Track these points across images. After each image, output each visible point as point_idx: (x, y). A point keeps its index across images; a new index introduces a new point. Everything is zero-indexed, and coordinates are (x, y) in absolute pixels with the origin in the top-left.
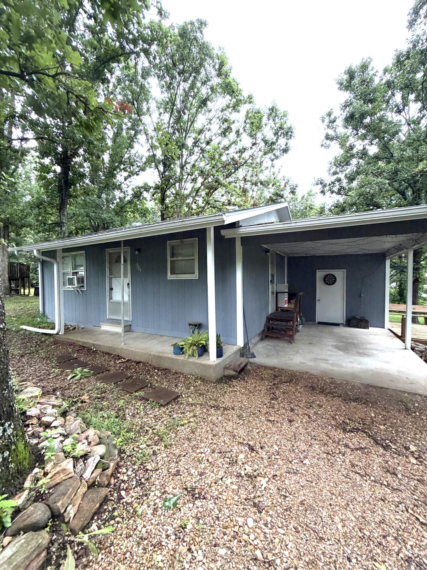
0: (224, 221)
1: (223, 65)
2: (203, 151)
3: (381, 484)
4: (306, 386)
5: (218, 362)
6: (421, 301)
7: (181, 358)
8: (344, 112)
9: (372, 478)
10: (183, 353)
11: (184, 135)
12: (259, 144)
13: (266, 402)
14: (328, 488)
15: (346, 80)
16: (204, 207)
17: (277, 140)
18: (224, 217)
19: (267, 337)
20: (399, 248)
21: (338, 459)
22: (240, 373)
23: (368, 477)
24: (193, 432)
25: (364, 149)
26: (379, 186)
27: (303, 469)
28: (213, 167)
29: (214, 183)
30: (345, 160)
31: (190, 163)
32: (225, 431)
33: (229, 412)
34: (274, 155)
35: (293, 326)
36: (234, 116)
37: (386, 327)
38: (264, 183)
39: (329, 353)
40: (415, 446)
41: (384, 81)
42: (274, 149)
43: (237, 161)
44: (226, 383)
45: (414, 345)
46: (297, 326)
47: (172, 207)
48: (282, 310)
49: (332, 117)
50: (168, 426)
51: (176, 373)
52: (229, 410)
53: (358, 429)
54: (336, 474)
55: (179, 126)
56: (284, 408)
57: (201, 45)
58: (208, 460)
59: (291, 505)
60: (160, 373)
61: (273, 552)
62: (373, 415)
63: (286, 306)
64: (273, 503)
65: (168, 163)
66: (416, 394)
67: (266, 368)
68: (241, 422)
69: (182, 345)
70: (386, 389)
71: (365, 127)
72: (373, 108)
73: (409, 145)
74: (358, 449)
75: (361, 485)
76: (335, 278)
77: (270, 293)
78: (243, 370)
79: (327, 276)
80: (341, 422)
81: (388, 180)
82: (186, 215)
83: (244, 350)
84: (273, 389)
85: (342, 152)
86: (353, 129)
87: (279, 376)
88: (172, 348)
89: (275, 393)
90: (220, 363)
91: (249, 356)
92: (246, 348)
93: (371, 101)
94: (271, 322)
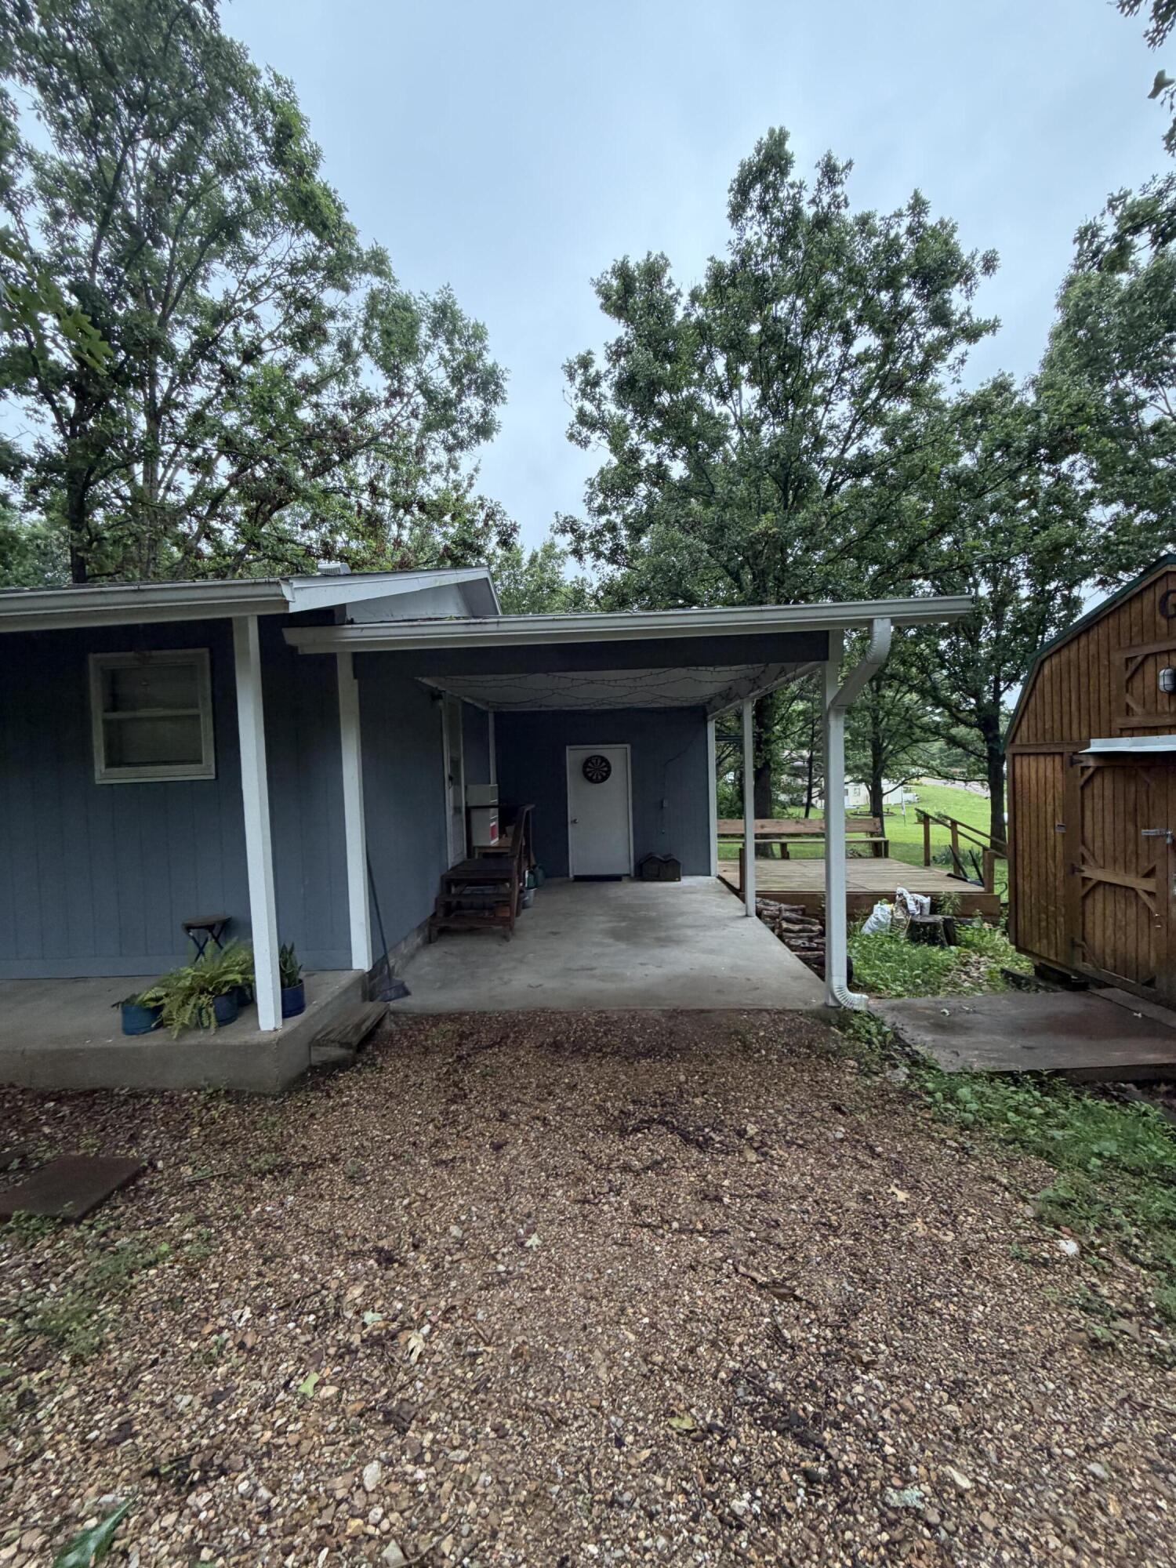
0: (287, 602)
1: (290, 136)
2: (229, 377)
3: (692, 1232)
4: (541, 1046)
5: (288, 1028)
6: (777, 809)
7: (154, 1041)
8: (614, 366)
9: (675, 1225)
10: (160, 1025)
11: (158, 311)
12: (410, 396)
13: (435, 1112)
14: (580, 1288)
15: (617, 292)
16: (240, 555)
17: (459, 396)
18: (286, 591)
19: (444, 932)
20: (727, 696)
21: (606, 1208)
22: (360, 1047)
23: (666, 1227)
24: (192, 1274)
25: (660, 464)
26: (690, 554)
27: (522, 1263)
28: (270, 436)
29: (275, 486)
30: (623, 481)
31: (184, 406)
32: (306, 1235)
33: (320, 1172)
34: (454, 435)
35: (509, 895)
36: (331, 297)
37: (713, 872)
38: (428, 508)
39: (598, 950)
40: (756, 1122)
41: (693, 319)
42: (454, 420)
43: (346, 433)
44: (316, 1087)
45: (761, 906)
46: (521, 891)
47: (116, 542)
48: (486, 856)
49: (592, 371)
50: (90, 1284)
51: (135, 1095)
52: (320, 1166)
53: (652, 1121)
54: (599, 1245)
55: (136, 275)
56: (483, 1116)
57: (207, 44)
58: (241, 1346)
59: (488, 1372)
60: (66, 1110)
61: (436, 1524)
62: (682, 1078)
63: (494, 842)
64: (441, 1389)
65: (95, 390)
66: (760, 1011)
67: (437, 1018)
68: (359, 1190)
69: (158, 999)
70: (709, 1011)
71: (660, 414)
72: (674, 373)
73: (743, 473)
74: (648, 1168)
75: (652, 1252)
76: (608, 765)
77: (450, 812)
78: (369, 1037)
79: (589, 760)
80: (616, 1113)
81: (708, 542)
82: (176, 572)
83: (376, 981)
84: (456, 1071)
85: (615, 461)
86: (636, 412)
87: (472, 1034)
88: (117, 1015)
89: (462, 1080)
90: (295, 1031)
91: (390, 993)
92: (381, 972)
93: (670, 357)
94: (453, 890)
